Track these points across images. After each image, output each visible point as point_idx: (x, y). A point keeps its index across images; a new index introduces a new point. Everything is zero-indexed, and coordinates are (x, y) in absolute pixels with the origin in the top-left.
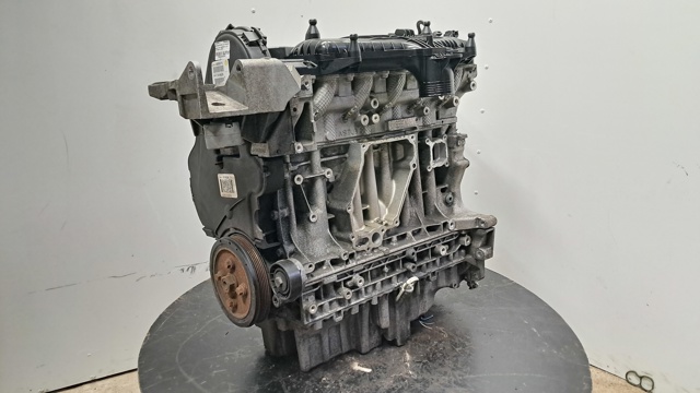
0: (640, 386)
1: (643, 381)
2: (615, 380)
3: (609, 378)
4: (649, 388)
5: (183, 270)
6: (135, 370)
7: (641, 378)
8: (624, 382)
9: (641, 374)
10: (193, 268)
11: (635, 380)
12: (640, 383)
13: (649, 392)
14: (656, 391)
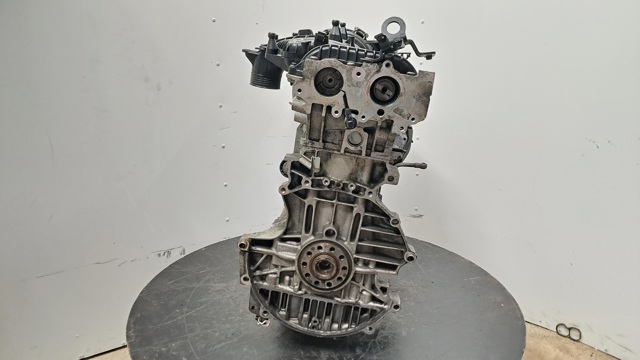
0: (569, 337)
1: (572, 332)
2: (547, 333)
3: (542, 331)
4: (577, 338)
5: (159, 255)
6: (125, 347)
7: (570, 329)
8: (555, 334)
9: (569, 326)
10: (169, 253)
11: (565, 332)
12: (569, 334)
13: (578, 341)
14: (583, 340)
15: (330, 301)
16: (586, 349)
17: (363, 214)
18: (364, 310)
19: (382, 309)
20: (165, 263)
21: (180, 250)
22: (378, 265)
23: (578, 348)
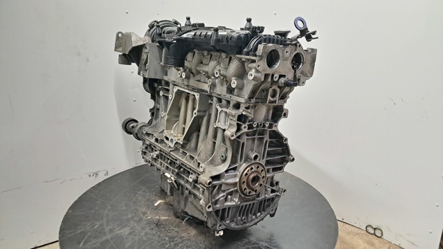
0: (374, 234)
1: (376, 231)
2: (359, 231)
3: (356, 230)
4: (380, 235)
5: (90, 176)
6: (57, 241)
7: (375, 229)
8: (365, 232)
9: (375, 227)
10: (96, 174)
11: (371, 231)
12: (374, 232)
13: (380, 237)
14: (384, 237)
15: (254, 202)
16: (385, 243)
17: (269, 140)
18: (269, 200)
19: (277, 195)
20: (94, 182)
21: (105, 172)
22: (274, 170)
23: (380, 242)
